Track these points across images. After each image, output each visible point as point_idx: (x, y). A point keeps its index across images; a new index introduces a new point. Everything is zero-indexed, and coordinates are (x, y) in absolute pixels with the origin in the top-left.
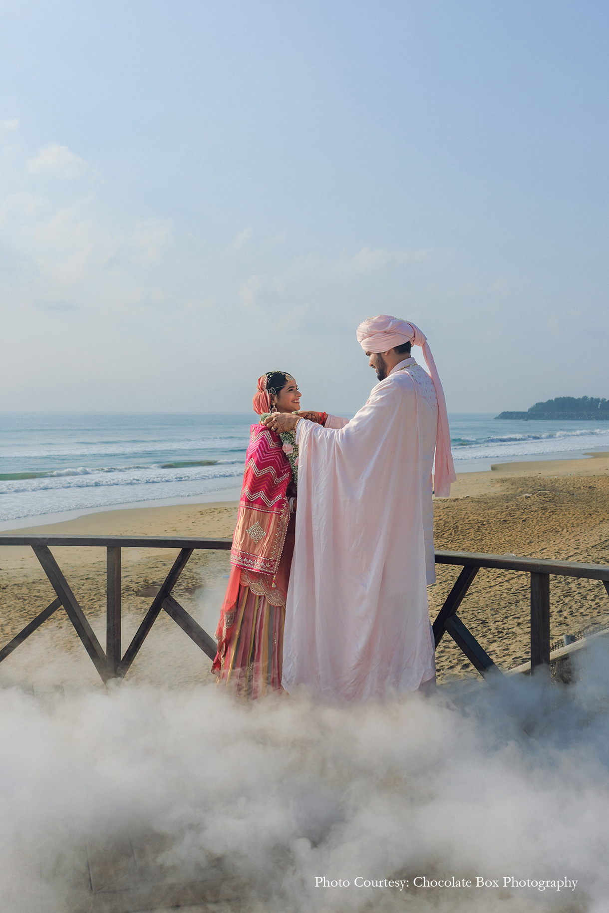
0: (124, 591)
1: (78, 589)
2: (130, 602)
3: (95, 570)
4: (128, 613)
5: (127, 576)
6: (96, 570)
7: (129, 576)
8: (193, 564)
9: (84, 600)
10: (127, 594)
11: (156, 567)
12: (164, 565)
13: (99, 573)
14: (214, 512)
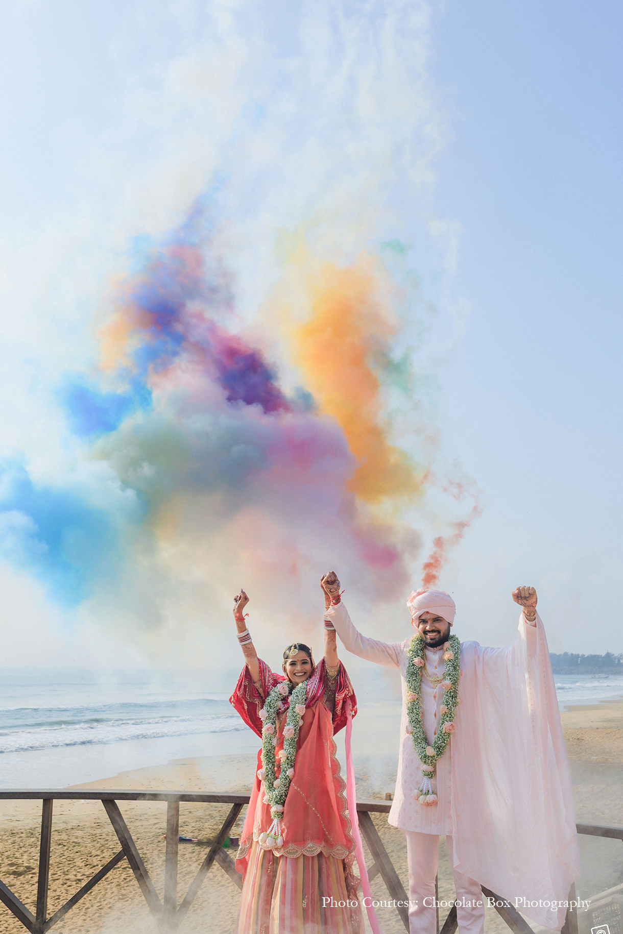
0: (154, 838)
1: (112, 836)
2: (160, 848)
3: (127, 817)
4: (157, 860)
5: (157, 823)
6: (129, 817)
7: (158, 823)
8: (216, 812)
9: (117, 846)
10: (157, 841)
11: (183, 815)
12: (190, 812)
13: (131, 820)
14: (234, 761)
